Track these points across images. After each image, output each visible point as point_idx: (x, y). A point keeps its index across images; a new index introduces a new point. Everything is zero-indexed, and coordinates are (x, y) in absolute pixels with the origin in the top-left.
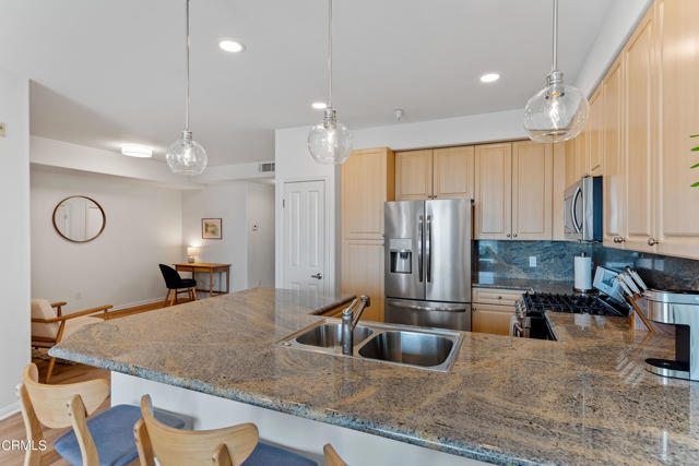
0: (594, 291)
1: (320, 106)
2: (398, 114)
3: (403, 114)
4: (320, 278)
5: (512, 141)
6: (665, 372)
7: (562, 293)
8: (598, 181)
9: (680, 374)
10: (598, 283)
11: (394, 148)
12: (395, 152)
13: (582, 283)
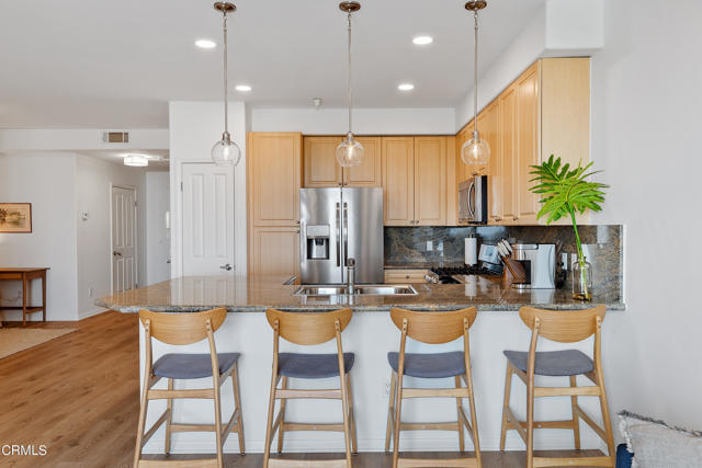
0: (479, 263)
1: (244, 88)
2: (317, 102)
3: (321, 102)
4: (229, 269)
5: (414, 136)
6: (521, 286)
7: (458, 267)
8: (484, 179)
9: (528, 286)
10: (483, 257)
11: (305, 133)
12: (304, 137)
13: (470, 260)
